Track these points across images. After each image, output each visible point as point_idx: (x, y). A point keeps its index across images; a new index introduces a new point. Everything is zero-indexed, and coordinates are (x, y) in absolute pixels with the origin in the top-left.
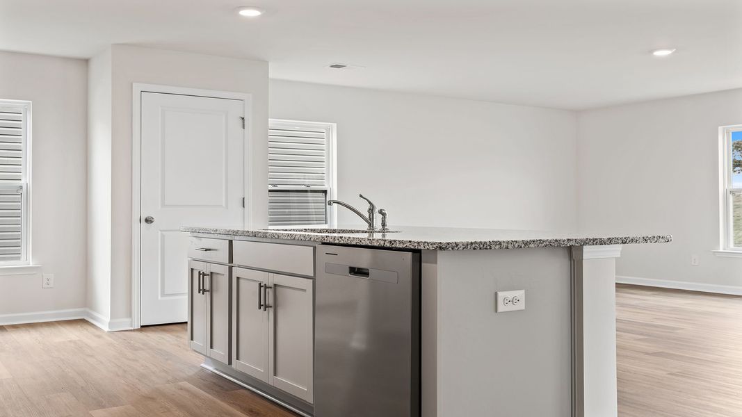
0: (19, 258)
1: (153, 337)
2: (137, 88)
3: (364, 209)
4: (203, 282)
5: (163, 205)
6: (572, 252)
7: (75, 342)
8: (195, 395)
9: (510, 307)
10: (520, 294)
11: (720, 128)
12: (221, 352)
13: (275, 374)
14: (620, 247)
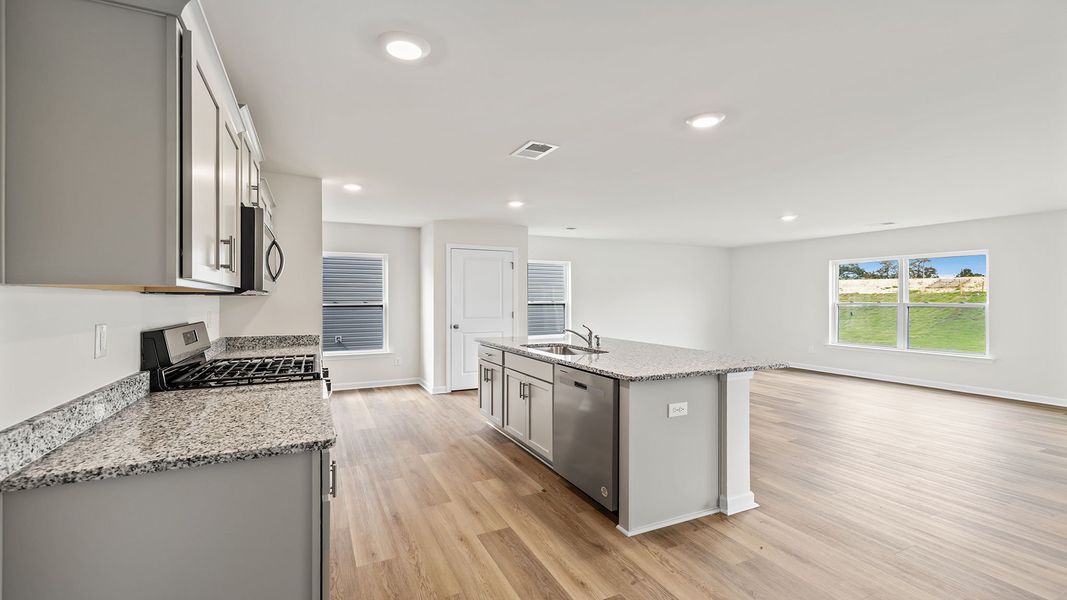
0: (381, 348)
1: (459, 399)
2: (449, 247)
3: (585, 333)
4: (487, 375)
5: (464, 318)
6: (720, 378)
7: (412, 402)
8: (481, 446)
9: (678, 414)
10: (685, 405)
11: (831, 262)
12: (498, 418)
13: (530, 438)
14: (752, 372)
